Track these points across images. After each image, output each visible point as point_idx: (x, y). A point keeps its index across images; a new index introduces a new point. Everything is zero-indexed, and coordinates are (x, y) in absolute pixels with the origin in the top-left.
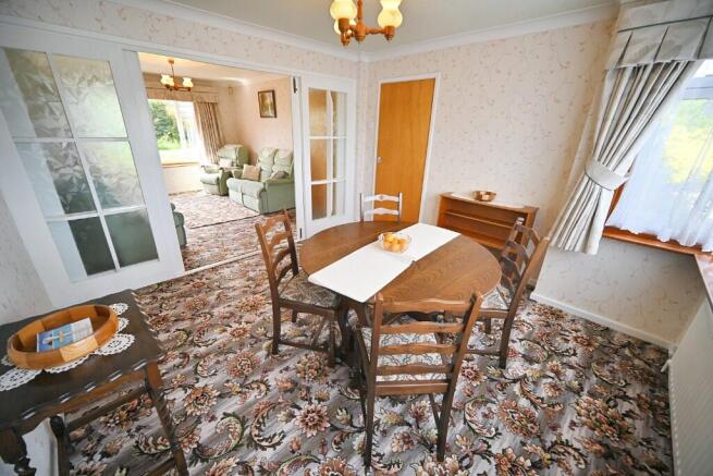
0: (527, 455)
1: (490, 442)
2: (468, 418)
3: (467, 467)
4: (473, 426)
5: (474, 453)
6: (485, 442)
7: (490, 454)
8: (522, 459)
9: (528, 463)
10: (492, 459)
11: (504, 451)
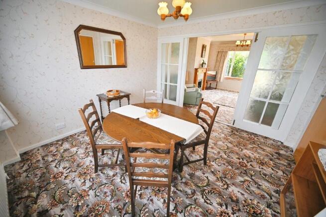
0: (83, 205)
1: (94, 191)
2: (107, 185)
3: (90, 180)
4: (103, 186)
5: (93, 184)
6: (95, 189)
7: (90, 189)
8: (82, 202)
9: (80, 204)
10: (88, 189)
11: (89, 195)
